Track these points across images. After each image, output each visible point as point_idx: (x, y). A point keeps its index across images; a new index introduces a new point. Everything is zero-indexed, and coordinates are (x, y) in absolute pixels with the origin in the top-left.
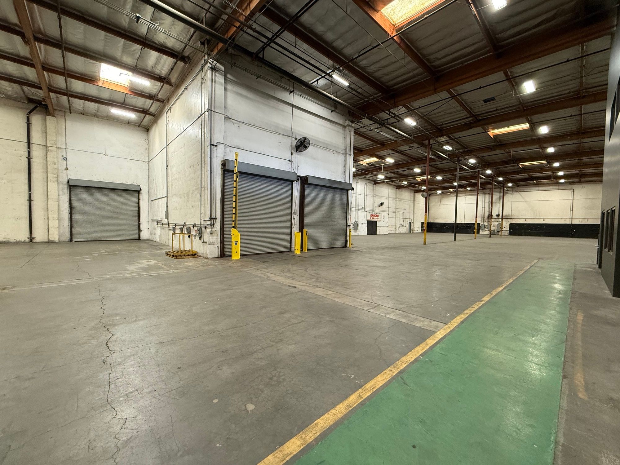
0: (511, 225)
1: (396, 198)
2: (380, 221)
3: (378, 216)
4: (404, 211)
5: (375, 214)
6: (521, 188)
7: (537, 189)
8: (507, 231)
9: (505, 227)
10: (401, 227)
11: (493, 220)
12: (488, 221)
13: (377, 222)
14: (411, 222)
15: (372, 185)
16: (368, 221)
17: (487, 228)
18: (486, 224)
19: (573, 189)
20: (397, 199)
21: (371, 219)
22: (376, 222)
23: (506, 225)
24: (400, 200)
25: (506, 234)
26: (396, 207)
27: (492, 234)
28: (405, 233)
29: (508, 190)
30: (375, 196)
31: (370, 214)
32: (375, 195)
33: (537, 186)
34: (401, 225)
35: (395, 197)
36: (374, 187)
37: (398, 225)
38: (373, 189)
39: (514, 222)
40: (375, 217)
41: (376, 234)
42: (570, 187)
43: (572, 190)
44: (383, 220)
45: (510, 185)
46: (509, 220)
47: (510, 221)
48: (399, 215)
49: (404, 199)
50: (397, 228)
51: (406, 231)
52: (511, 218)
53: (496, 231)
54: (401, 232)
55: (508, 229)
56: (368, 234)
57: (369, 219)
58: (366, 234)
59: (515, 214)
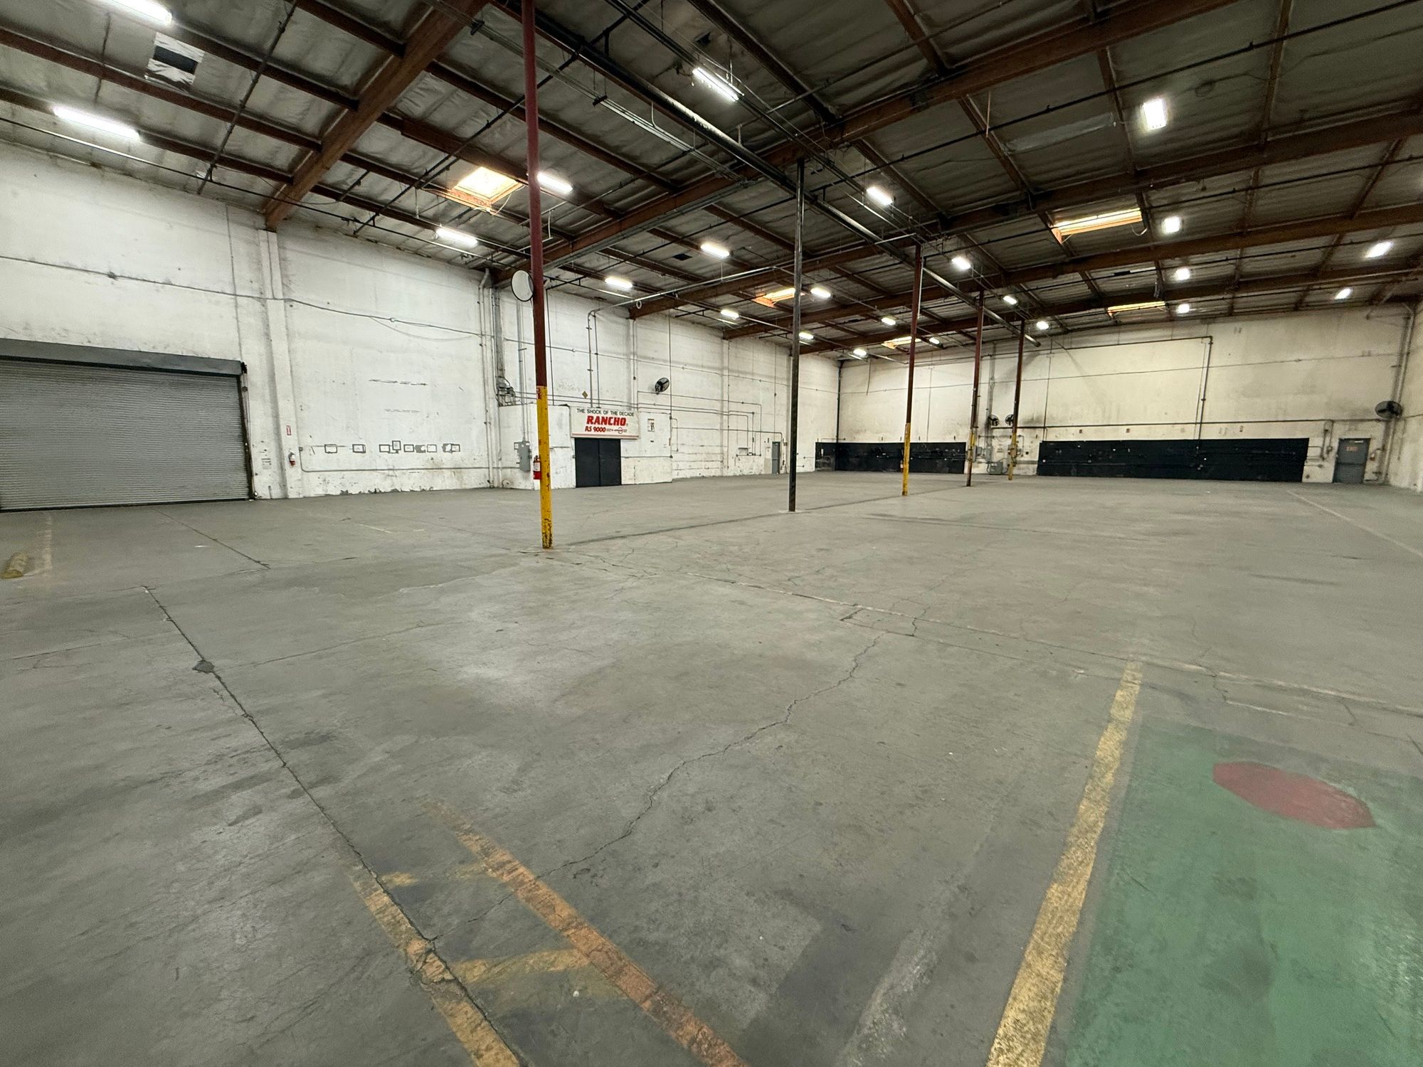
0: (1045, 446)
1: (722, 369)
2: (633, 439)
3: (622, 422)
4: (753, 408)
5: (609, 415)
6: (1076, 339)
7: (1114, 338)
8: (1033, 463)
9: (1027, 453)
10: (743, 459)
11: (996, 433)
12: (987, 437)
13: (622, 444)
14: (779, 443)
15: (622, 321)
16: (576, 439)
17: (984, 457)
18: (981, 444)
19: (1211, 337)
20: (726, 373)
21: (593, 432)
22: (619, 441)
23: (1030, 445)
24: (739, 374)
25: (1031, 473)
26: (722, 397)
27: (998, 471)
28: (760, 476)
29: (1038, 345)
30: (633, 356)
31: (586, 415)
32: (634, 354)
33: (1117, 329)
34: (744, 453)
35: (717, 365)
36: (628, 326)
37: (734, 450)
38: (628, 335)
39: (1054, 436)
40: (607, 427)
41: (620, 484)
42: (1203, 330)
43: (1209, 340)
44: (646, 435)
45: (1042, 325)
46: (1040, 432)
47: (1042, 436)
48: (735, 422)
49: (753, 374)
50: (731, 462)
51: (762, 468)
52: (1044, 427)
53: (1005, 465)
54: (746, 472)
55: (1037, 459)
56: (578, 486)
57: (581, 431)
58: (574, 483)
59: (1056, 413)
